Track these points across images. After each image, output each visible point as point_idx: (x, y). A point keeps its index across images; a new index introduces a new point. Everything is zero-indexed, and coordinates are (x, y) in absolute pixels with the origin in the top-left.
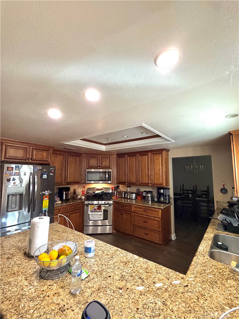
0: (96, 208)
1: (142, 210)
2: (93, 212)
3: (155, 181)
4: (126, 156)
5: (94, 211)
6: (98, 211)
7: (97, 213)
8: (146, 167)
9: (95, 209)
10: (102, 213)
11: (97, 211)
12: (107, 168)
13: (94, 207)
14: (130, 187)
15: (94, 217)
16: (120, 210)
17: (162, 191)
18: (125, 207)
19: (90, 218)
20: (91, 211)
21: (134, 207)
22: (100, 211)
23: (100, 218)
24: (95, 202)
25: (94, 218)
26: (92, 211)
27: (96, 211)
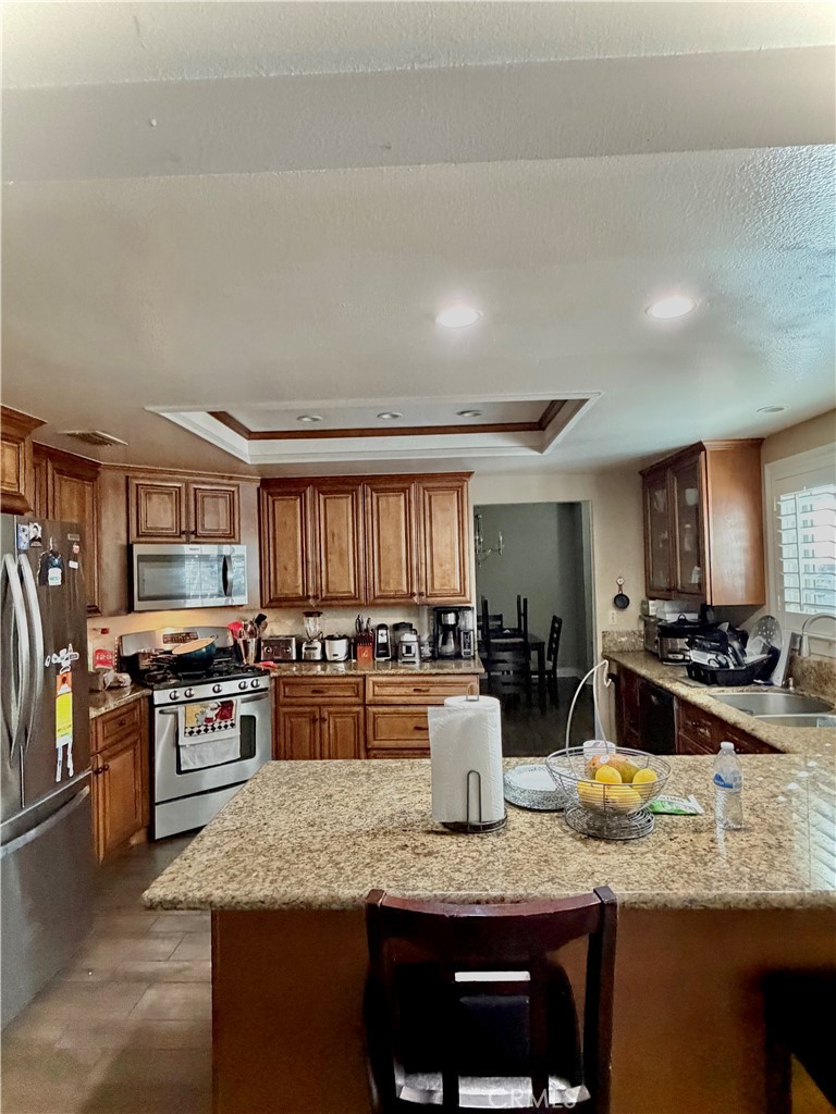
0: (211, 714)
1: (410, 690)
2: (199, 732)
3: (437, 586)
4: (309, 491)
5: (202, 728)
6: (220, 727)
7: (217, 735)
8: (399, 537)
9: (209, 720)
10: (236, 732)
11: (216, 725)
12: (224, 540)
13: (203, 713)
14: (319, 614)
15: (200, 757)
16: (307, 705)
17: (451, 619)
18: (330, 693)
19: (185, 762)
20: (189, 730)
21: (374, 683)
22: (229, 723)
23: (227, 753)
24: (205, 690)
25: (203, 761)
26: (195, 730)
27: (213, 729)
